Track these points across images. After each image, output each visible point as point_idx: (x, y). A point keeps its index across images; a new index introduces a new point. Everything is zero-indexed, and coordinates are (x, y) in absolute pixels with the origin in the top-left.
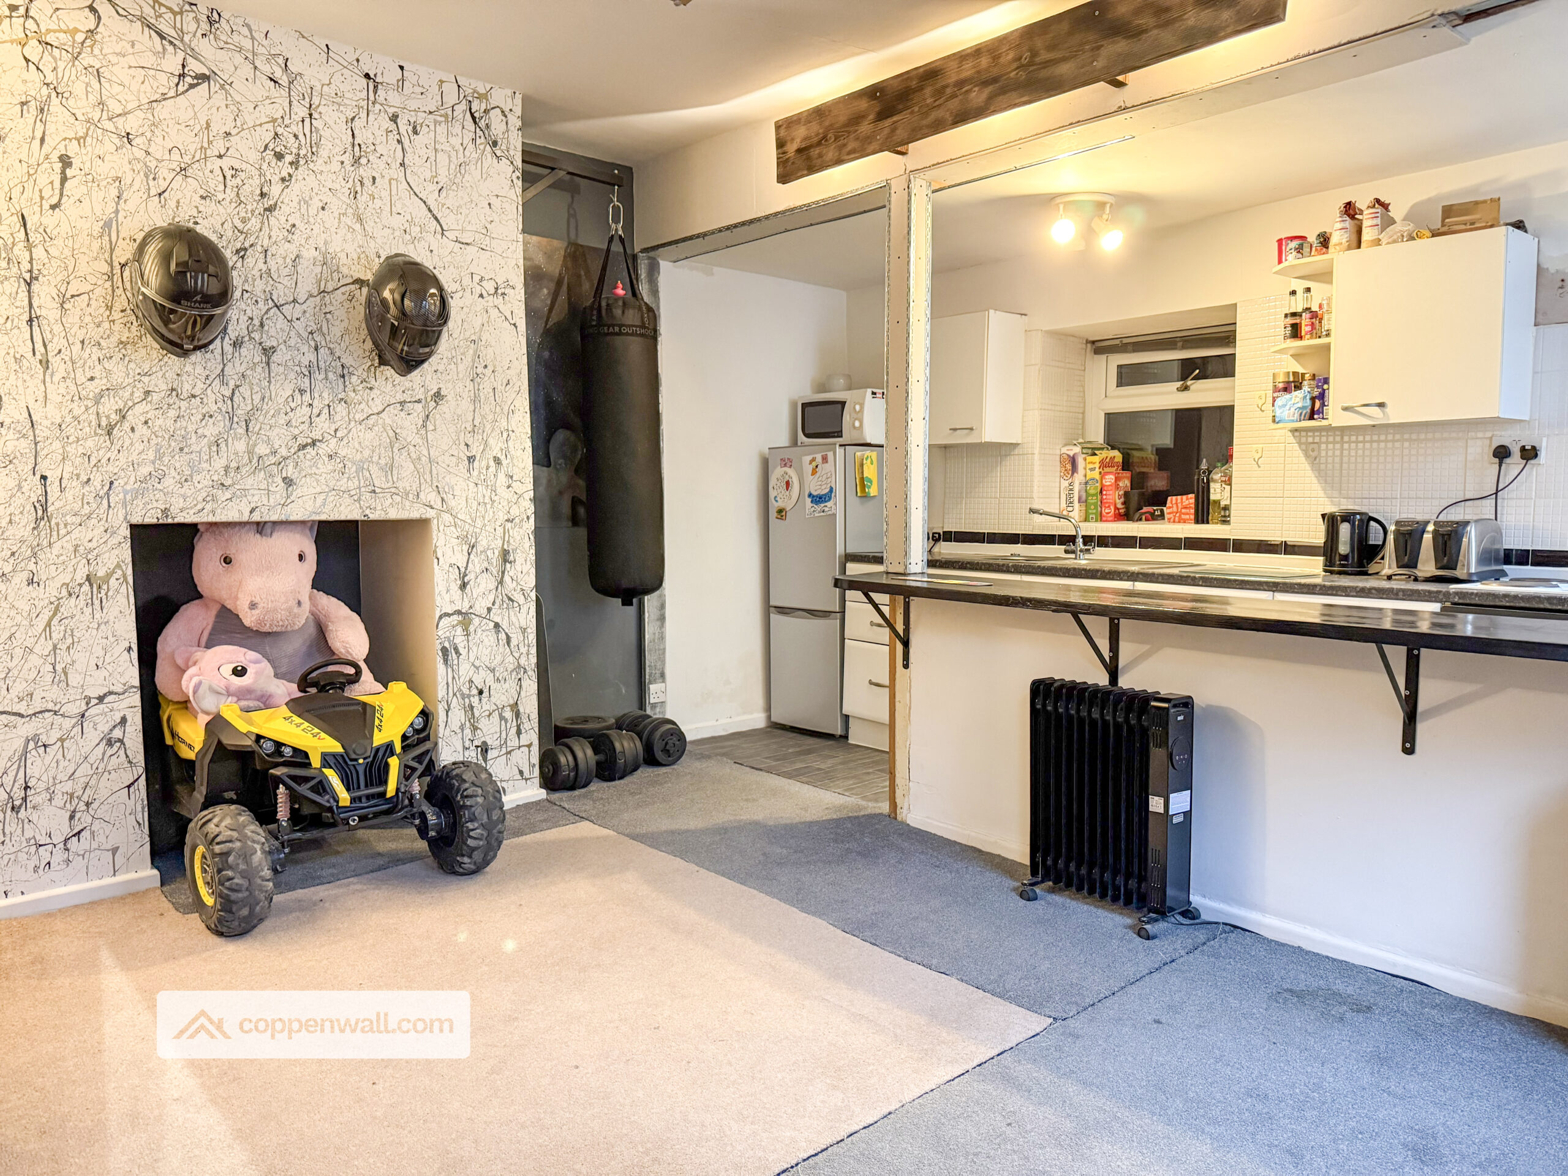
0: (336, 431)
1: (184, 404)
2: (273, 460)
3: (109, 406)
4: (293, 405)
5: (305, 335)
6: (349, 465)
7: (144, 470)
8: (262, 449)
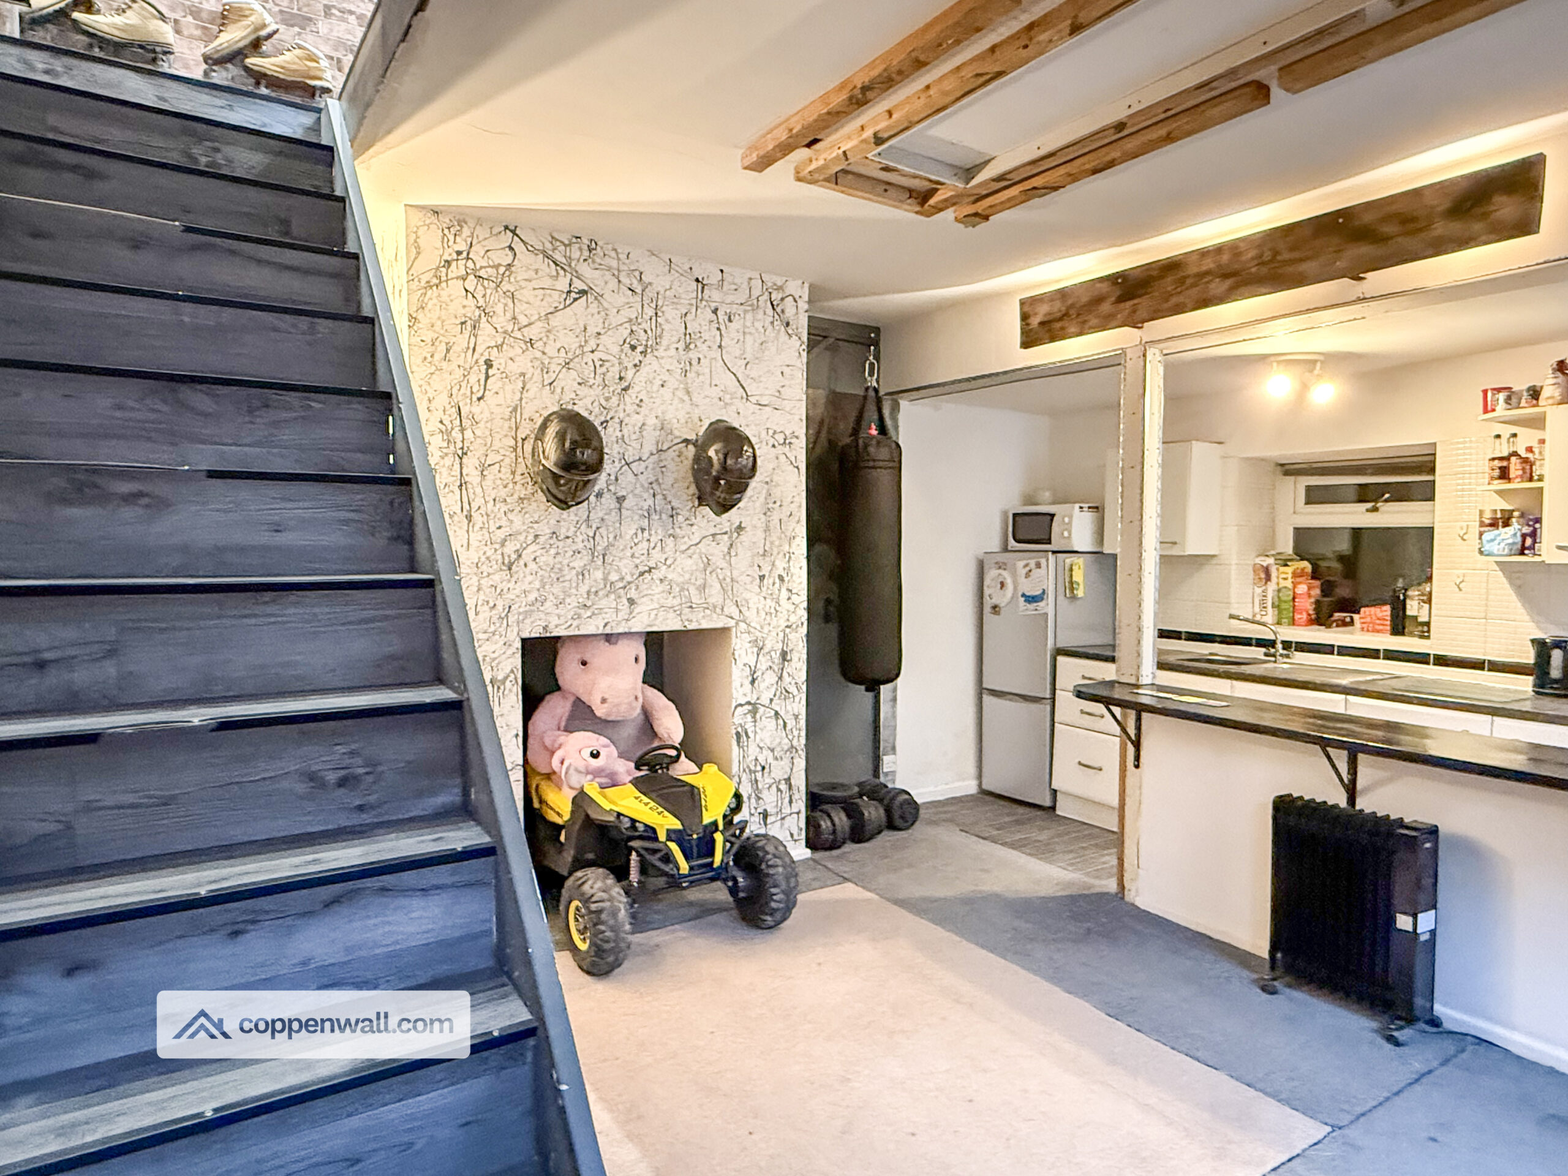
0: (666, 560)
1: (561, 544)
2: (621, 585)
3: (510, 548)
4: (636, 541)
5: (646, 485)
6: (674, 586)
7: (531, 597)
8: (614, 577)
